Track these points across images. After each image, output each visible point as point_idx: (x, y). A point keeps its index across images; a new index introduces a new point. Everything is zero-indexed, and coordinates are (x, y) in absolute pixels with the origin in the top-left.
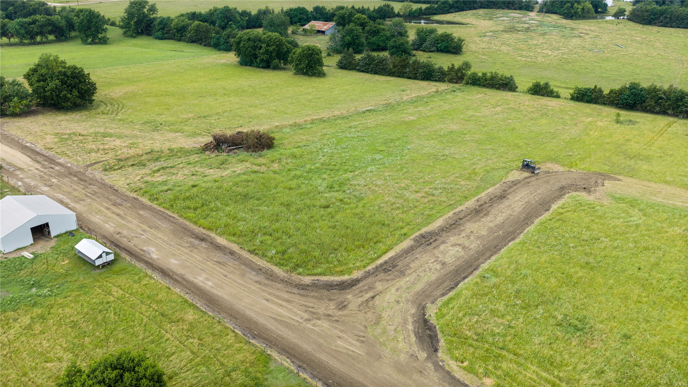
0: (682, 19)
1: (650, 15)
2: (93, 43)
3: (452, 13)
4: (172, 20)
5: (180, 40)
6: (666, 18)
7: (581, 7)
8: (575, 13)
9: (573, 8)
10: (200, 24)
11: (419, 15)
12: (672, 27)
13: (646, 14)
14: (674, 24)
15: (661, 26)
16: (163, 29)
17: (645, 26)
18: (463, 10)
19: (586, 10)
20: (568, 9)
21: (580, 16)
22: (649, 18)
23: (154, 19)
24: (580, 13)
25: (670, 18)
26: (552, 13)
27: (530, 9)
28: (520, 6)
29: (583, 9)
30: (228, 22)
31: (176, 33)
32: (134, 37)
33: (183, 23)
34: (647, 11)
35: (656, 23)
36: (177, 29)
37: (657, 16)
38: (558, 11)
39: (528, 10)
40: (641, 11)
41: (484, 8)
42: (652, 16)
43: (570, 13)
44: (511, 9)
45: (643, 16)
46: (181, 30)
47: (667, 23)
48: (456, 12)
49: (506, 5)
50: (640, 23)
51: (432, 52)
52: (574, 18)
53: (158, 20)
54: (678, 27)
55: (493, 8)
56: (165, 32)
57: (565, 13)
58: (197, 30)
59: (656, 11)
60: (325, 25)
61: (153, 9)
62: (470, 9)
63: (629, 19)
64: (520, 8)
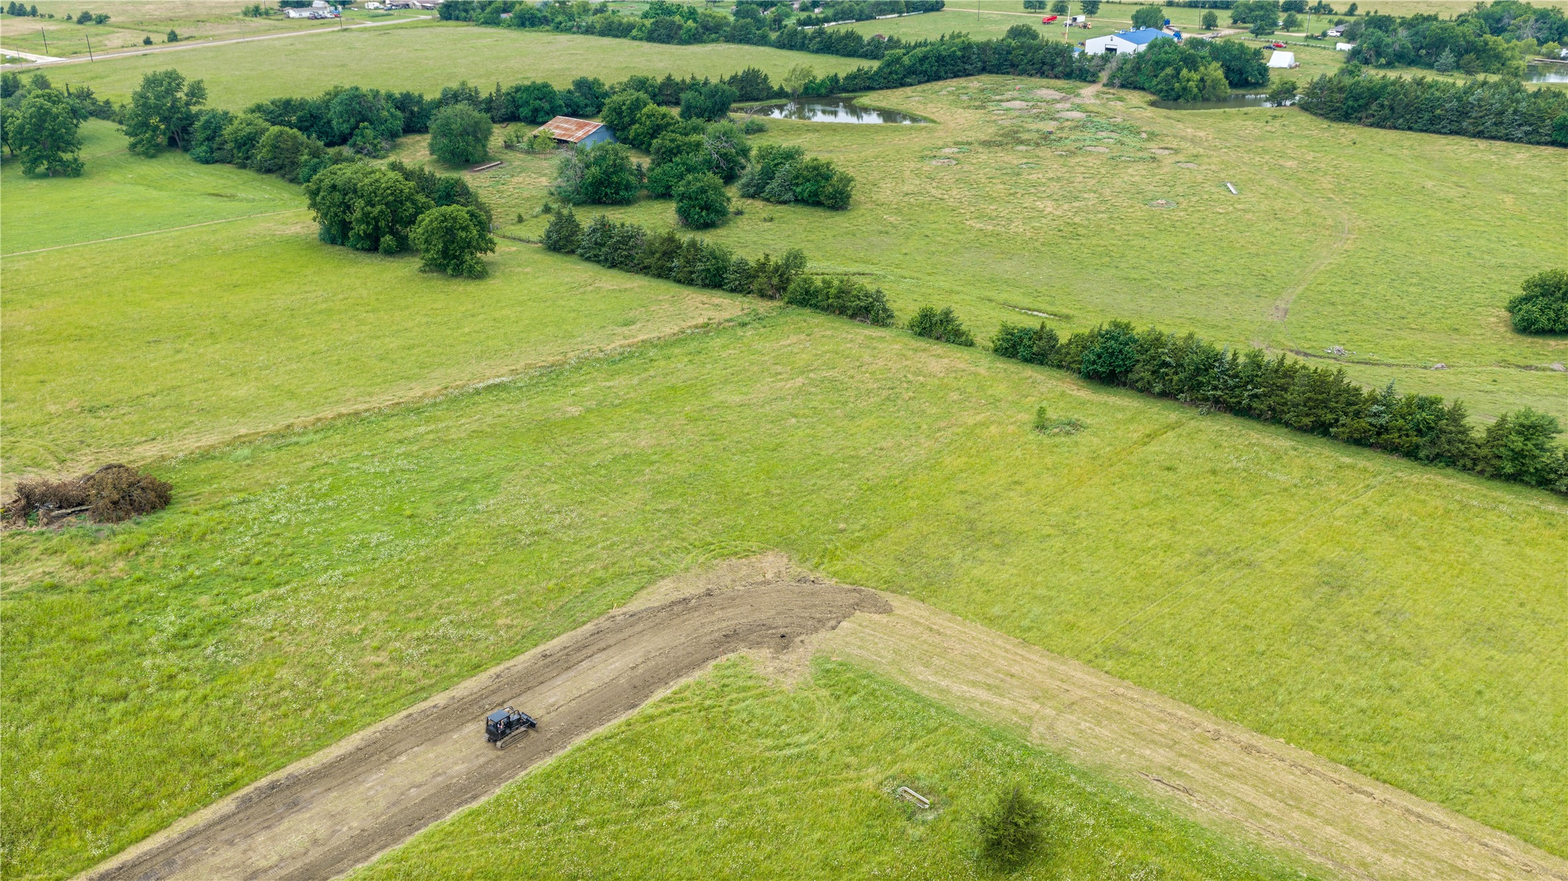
0: (1419, 110)
1: (1347, 99)
2: (52, 173)
3: (911, 85)
4: (231, 121)
5: (243, 166)
6: (1382, 106)
7: (1196, 76)
8: (1185, 89)
9: (1179, 81)
10: (281, 133)
11: (831, 91)
12: (1395, 128)
13: (1337, 96)
14: (1401, 120)
15: (1371, 125)
16: (209, 139)
17: (1334, 125)
18: (938, 78)
19: (1208, 83)
20: (1166, 81)
21: (1195, 98)
22: (1345, 107)
23: (197, 116)
24: (1195, 90)
25: (1392, 109)
26: (1135, 88)
27: (1089, 78)
28: (1068, 70)
29: (1202, 80)
30: (358, 123)
31: (235, 151)
32: (153, 157)
33: (248, 130)
34: (1341, 90)
35: (1360, 119)
36: (236, 141)
37: (1361, 102)
38: (1146, 85)
39: (1085, 80)
40: (1329, 89)
41: (990, 72)
42: (1350, 103)
43: (1173, 89)
44: (1047, 77)
45: (1331, 101)
46: (245, 144)
47: (1385, 119)
48: (920, 83)
49: (1036, 66)
50: (1325, 116)
51: (785, 202)
52: (1181, 101)
53: (203, 119)
54: (1410, 129)
55: (1008, 73)
56: (215, 146)
57: (1161, 91)
58: (275, 146)
59: (1359, 90)
60: (581, 127)
61: (197, 92)
62: (956, 76)
63: (1305, 107)
64: (1068, 76)
